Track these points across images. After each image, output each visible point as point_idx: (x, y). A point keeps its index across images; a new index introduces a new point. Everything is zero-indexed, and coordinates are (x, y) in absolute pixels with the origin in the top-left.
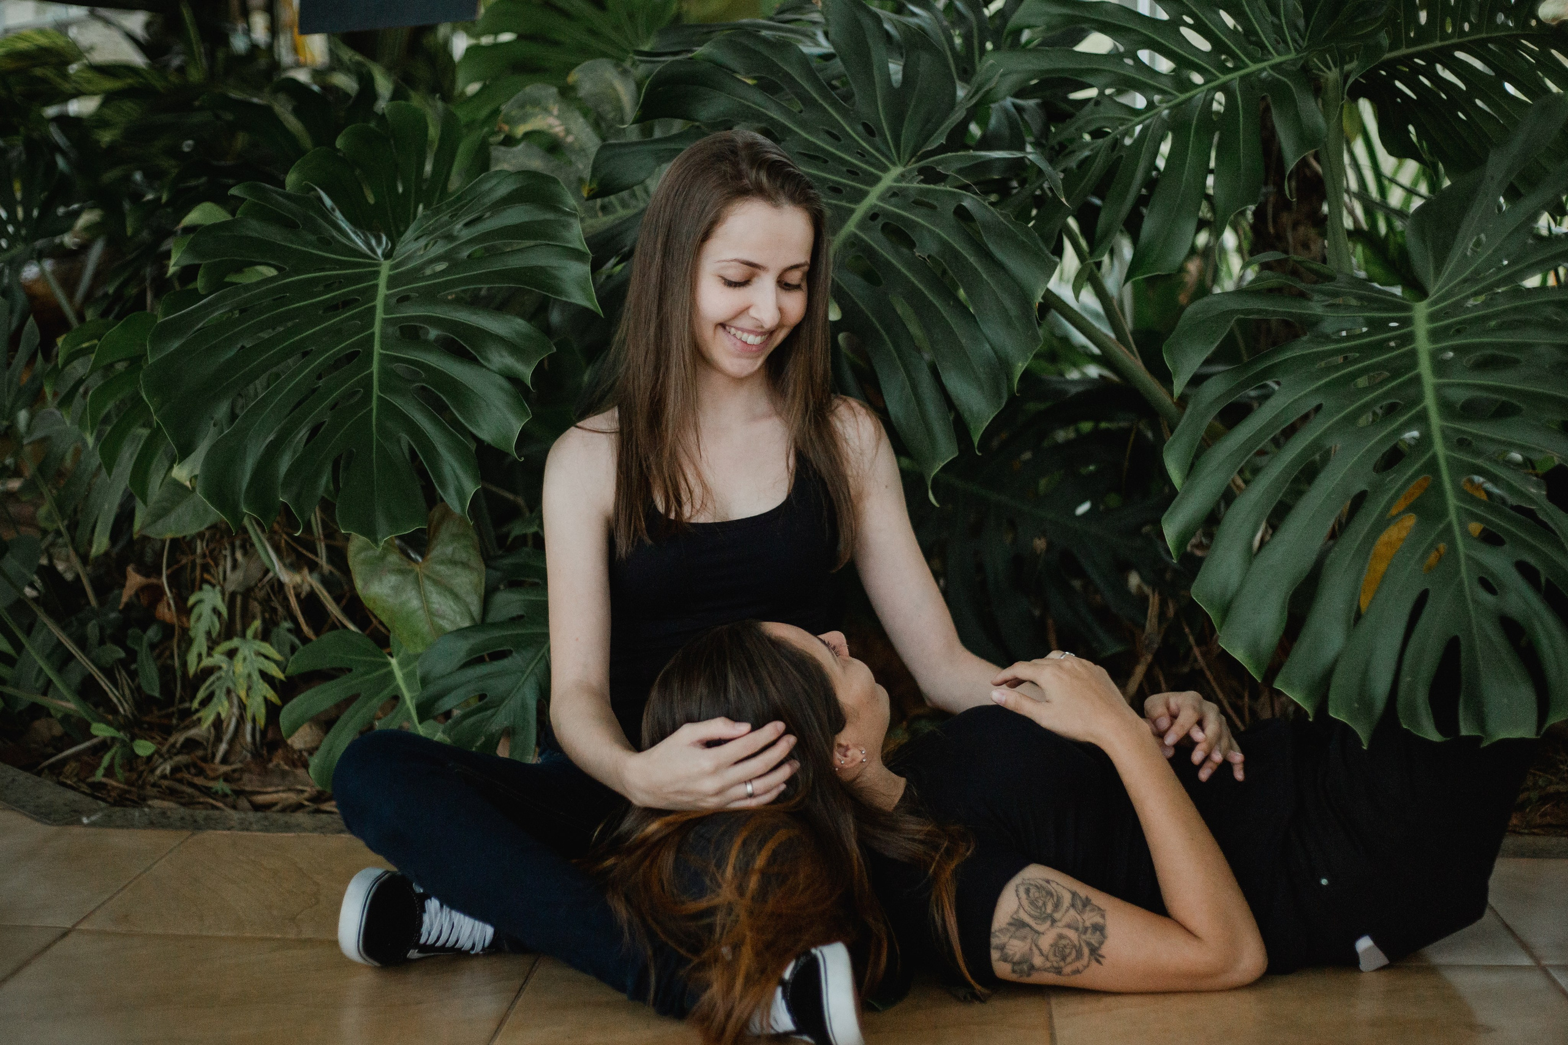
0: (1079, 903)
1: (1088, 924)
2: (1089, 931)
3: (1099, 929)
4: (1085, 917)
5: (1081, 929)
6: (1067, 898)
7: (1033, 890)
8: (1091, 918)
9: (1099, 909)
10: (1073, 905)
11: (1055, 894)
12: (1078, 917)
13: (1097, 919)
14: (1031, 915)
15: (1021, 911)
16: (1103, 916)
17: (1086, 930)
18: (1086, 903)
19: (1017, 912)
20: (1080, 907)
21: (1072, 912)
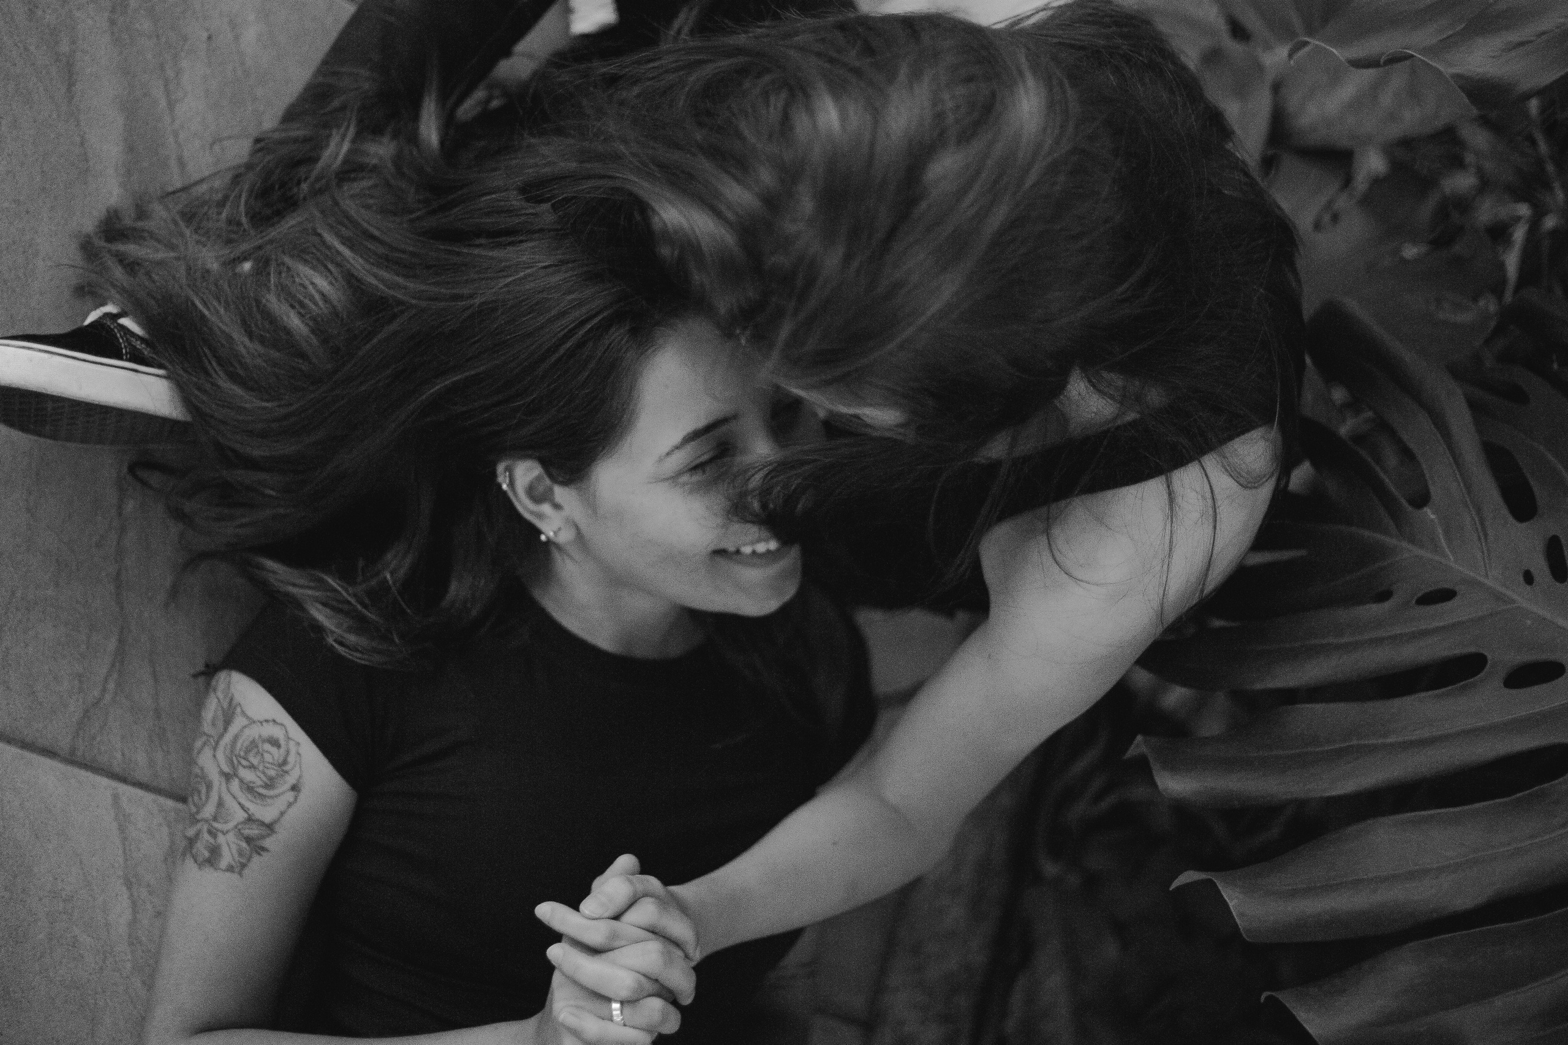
0: (253, 831)
1: (221, 839)
2: (212, 840)
3: (213, 858)
4: (231, 837)
5: (216, 825)
6: (266, 813)
7: (277, 754)
8: (230, 847)
9: (243, 866)
10: (250, 819)
11: (271, 793)
12: (231, 825)
13: (226, 859)
14: (236, 738)
15: (245, 722)
16: (230, 869)
17: (212, 833)
18: (255, 846)
19: (243, 713)
20: (247, 832)
21: (241, 815)
